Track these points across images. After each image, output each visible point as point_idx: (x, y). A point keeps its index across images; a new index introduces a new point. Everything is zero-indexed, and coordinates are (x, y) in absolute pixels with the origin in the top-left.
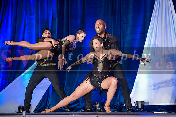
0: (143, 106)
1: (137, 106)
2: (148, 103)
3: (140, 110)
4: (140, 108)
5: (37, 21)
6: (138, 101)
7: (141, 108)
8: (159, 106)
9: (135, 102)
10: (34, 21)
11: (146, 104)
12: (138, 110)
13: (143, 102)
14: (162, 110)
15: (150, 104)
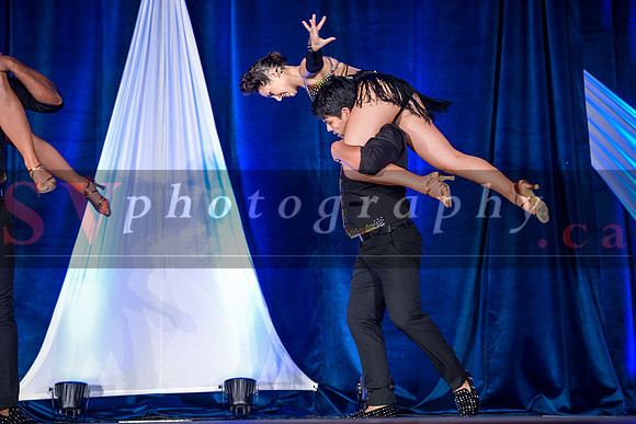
0: (81, 401)
1: (60, 398)
2: (99, 388)
3: (70, 410)
4: (68, 408)
6: (62, 383)
7: (71, 406)
8: (140, 399)
9: (53, 386)
11: (93, 394)
12: (60, 416)
13: (80, 387)
14: (148, 414)
15: (106, 393)
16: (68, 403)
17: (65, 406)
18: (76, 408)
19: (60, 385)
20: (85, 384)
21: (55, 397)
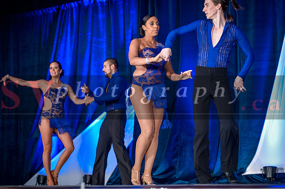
0: (275, 175)
1: (266, 173)
2: (282, 169)
3: (270, 179)
4: (269, 178)
5: (109, 47)
6: (266, 167)
7: (271, 177)
9: (262, 168)
10: (104, 46)
11: (279, 172)
12: (266, 181)
13: (274, 168)
16: (269, 175)
17: (268, 177)
18: (273, 177)
19: (265, 168)
20: (276, 167)
21: (264, 173)
